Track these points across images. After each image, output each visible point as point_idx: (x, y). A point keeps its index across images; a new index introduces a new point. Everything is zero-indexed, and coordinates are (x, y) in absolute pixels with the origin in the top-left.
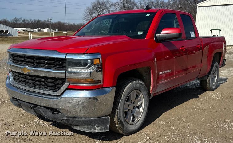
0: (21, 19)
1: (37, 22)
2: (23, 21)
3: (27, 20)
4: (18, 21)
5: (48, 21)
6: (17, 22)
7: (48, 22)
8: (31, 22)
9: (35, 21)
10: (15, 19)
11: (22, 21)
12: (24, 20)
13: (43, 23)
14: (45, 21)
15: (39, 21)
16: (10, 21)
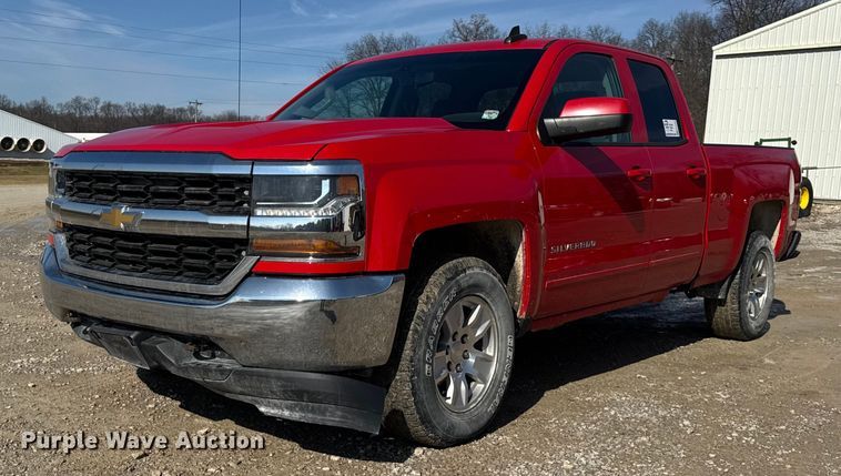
0: (97, 103)
1: (151, 112)
2: (103, 109)
3: (117, 107)
4: (87, 108)
5: (192, 110)
6: (81, 113)
7: (192, 114)
8: (130, 115)
9: (145, 109)
10: (77, 100)
11: (98, 111)
12: (108, 106)
13: (174, 117)
14: (181, 110)
15: (160, 110)
16: (58, 110)
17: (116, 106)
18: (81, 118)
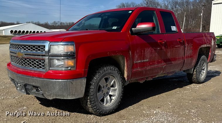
0: (59, 22)
4: (57, 24)
8: (66, 25)
10: (54, 22)
16: (50, 24)
17: (63, 23)
18: (55, 26)
